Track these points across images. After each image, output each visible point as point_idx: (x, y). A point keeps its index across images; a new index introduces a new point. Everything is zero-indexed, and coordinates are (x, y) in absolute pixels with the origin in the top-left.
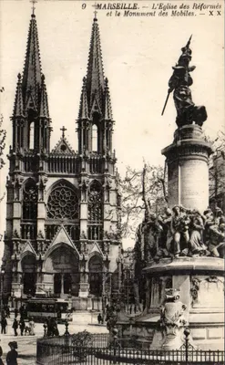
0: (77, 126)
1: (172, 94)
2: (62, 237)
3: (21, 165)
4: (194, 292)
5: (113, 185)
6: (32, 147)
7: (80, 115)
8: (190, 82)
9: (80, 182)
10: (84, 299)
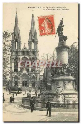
0: (28, 43)
1: (57, 33)
2: (25, 72)
3: (14, 53)
4: (65, 86)
5: (38, 58)
6: (16, 48)
7: (29, 40)
8: (63, 30)
9: (29, 57)
10: (30, 88)
